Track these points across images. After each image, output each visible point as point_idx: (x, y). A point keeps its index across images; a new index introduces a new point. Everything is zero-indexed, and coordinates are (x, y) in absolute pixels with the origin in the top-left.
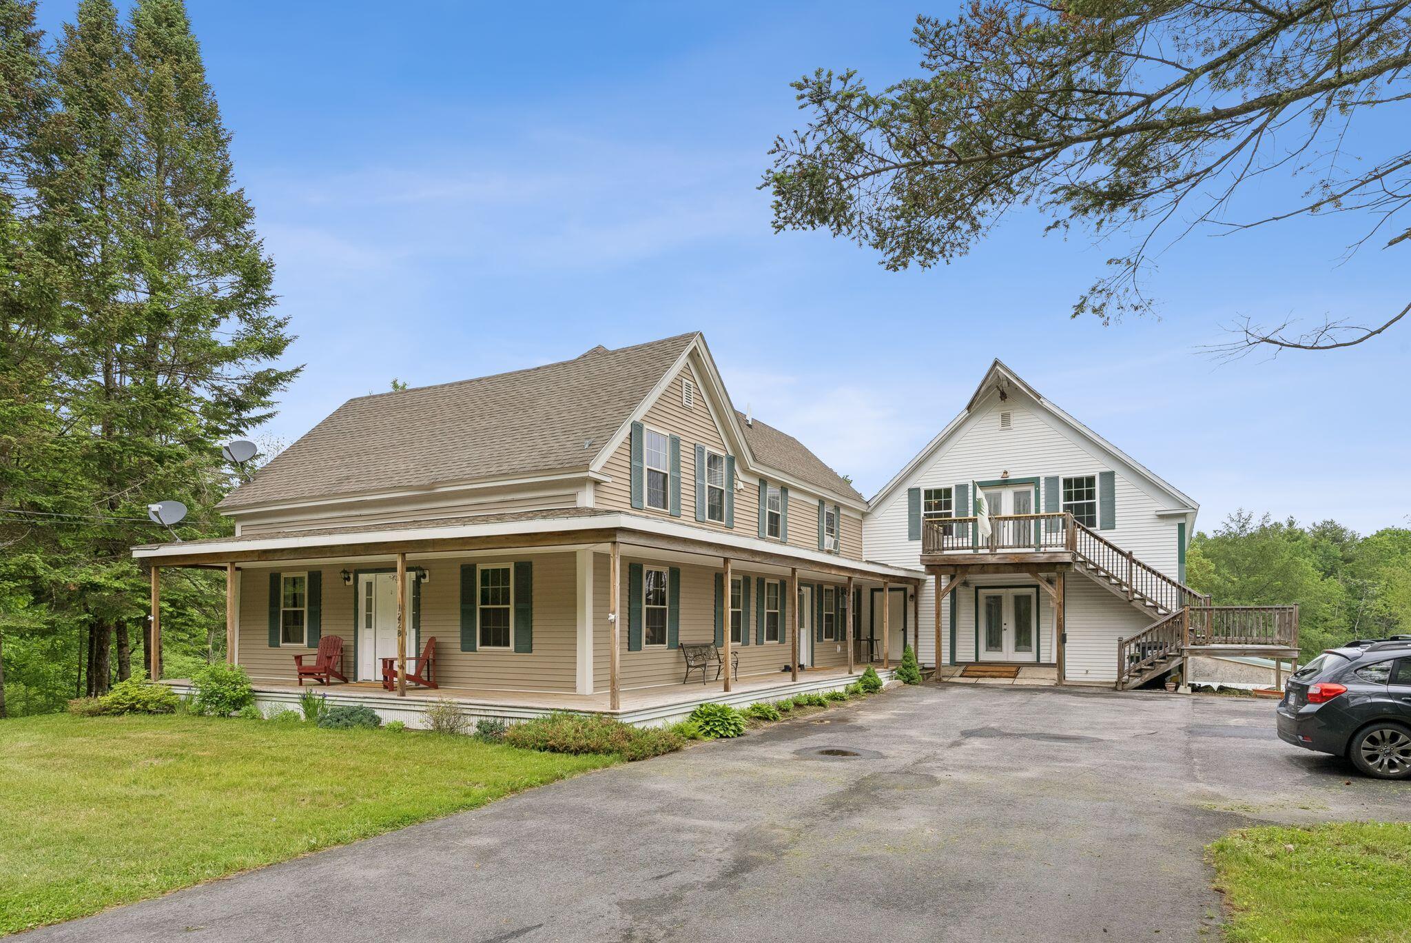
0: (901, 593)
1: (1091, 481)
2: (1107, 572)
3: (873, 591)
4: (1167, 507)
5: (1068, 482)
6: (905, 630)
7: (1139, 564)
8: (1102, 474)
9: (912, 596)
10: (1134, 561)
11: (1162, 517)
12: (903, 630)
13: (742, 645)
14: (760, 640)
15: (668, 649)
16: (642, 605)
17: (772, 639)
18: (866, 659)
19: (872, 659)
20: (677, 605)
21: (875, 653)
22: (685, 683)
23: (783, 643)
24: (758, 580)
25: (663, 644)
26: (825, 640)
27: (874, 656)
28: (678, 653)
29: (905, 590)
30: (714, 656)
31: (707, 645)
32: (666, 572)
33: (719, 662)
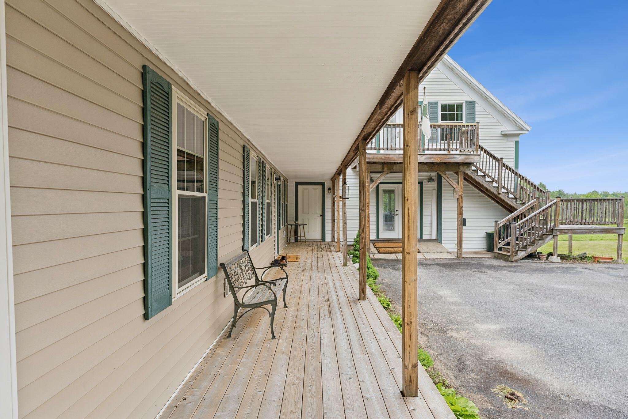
0: (320, 187)
1: (460, 106)
2: (485, 173)
3: (297, 184)
4: (509, 128)
5: (444, 107)
6: (323, 216)
7: (507, 167)
8: (467, 102)
9: (329, 189)
10: (504, 165)
11: (505, 136)
12: (321, 216)
13: (257, 246)
14: (263, 236)
15: (207, 280)
16: (170, 191)
17: (268, 233)
18: (292, 240)
19: (296, 240)
20: (216, 191)
21: (299, 235)
22: (232, 336)
23: (271, 235)
24: (263, 164)
25: (201, 275)
26: (282, 227)
27: (298, 238)
28: (216, 282)
29: (323, 184)
30: (250, 272)
31: (241, 257)
32: (204, 122)
33: (256, 280)
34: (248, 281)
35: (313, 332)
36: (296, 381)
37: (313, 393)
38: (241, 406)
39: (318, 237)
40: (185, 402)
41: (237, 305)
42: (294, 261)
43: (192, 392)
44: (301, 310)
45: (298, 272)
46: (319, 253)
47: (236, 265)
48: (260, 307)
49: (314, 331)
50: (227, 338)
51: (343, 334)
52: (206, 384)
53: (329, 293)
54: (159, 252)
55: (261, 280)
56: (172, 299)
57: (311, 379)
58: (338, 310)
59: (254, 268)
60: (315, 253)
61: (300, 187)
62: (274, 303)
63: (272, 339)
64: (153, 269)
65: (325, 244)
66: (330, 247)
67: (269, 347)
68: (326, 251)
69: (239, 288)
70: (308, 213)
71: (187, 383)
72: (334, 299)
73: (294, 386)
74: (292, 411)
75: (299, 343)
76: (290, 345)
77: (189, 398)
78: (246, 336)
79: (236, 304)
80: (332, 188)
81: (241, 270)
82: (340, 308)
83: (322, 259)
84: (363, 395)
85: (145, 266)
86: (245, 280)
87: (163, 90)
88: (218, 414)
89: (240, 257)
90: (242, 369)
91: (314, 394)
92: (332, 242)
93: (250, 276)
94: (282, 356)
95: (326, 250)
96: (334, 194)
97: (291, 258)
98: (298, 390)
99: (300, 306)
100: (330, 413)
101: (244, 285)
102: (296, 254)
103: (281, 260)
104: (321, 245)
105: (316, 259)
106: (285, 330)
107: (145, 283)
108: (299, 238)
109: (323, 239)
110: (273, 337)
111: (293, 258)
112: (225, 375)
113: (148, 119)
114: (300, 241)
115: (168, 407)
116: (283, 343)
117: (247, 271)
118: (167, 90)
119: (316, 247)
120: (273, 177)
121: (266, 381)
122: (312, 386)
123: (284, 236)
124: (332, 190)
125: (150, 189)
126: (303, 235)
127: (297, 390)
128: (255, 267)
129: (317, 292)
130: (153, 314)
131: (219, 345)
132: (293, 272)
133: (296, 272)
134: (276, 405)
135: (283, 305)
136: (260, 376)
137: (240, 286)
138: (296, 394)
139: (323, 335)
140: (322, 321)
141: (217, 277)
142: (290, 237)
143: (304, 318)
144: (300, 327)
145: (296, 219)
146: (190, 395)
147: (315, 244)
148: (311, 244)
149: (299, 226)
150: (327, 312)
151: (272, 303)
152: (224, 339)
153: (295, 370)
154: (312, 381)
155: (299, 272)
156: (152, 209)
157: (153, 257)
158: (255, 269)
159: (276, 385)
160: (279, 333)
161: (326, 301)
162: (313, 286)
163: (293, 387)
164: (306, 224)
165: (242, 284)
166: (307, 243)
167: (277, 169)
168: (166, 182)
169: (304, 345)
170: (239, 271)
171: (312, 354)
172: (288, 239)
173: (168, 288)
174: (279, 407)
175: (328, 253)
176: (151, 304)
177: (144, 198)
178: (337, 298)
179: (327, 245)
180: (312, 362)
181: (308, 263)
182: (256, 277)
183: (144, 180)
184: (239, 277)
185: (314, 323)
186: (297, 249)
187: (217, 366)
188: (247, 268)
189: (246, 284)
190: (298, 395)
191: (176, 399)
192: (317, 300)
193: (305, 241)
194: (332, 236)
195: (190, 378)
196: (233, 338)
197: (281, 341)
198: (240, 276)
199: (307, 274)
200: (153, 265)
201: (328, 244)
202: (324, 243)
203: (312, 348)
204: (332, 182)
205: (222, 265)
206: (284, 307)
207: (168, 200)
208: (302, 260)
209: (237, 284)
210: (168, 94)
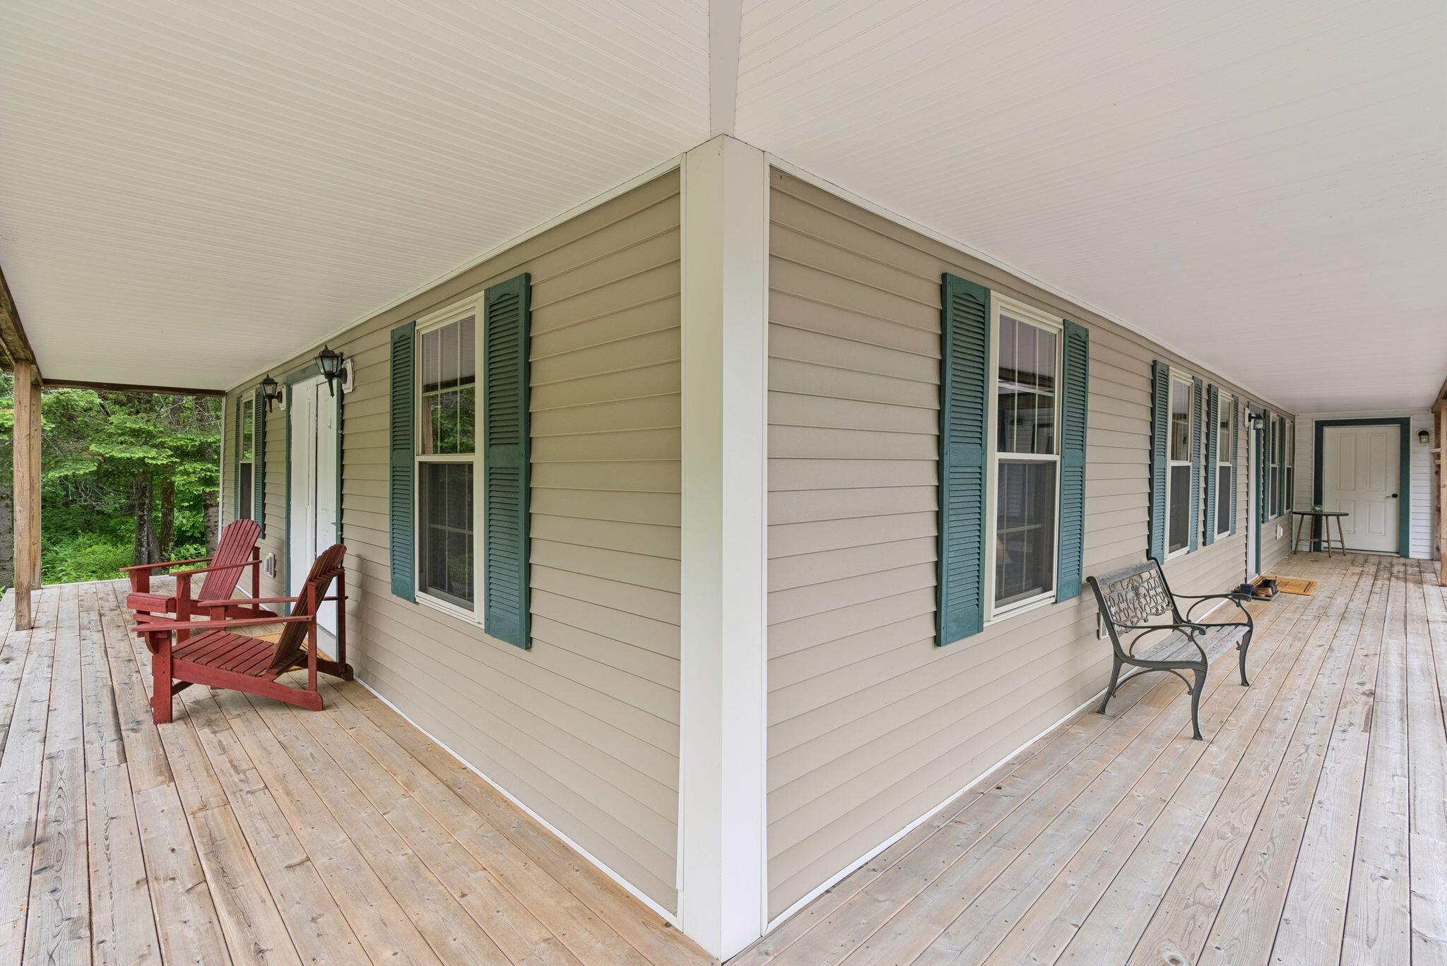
0: (1391, 430)
3: (1320, 426)
6: (1402, 497)
9: (1423, 433)
12: (1395, 496)
13: (1188, 552)
14: (1208, 533)
15: (1056, 602)
16: (984, 453)
17: (1223, 527)
18: (1305, 546)
19: (1317, 547)
20: (1082, 450)
21: (1324, 537)
22: (1107, 710)
23: (1233, 532)
24: (1209, 391)
25: (1045, 591)
26: (1270, 517)
27: (1322, 543)
28: (1079, 609)
29: (1404, 423)
30: (1160, 601)
31: (1138, 570)
32: (1056, 335)
33: (1174, 618)
34: (1150, 618)
35: (1304, 750)
36: (1230, 834)
37: (1266, 871)
38: (1095, 834)
39: (1387, 543)
40: (998, 791)
41: (1120, 657)
42: (1296, 592)
43: (1014, 781)
44: (1285, 700)
45: (1302, 617)
46: (1379, 583)
47: (1125, 584)
48: (1168, 669)
49: (1307, 751)
50: (1099, 712)
51: (1395, 778)
52: (1038, 776)
53: (1380, 677)
54: (962, 547)
55: (1185, 619)
56: (983, 623)
57: (1270, 843)
58: (1397, 722)
59: (1171, 595)
60: (1366, 582)
61: (1328, 431)
62: (1202, 668)
63: (1195, 738)
64: (951, 573)
65: (1405, 565)
66: (1420, 572)
67: (1183, 752)
68: (1406, 580)
69: (1126, 627)
70: (1355, 490)
71: (1007, 764)
72: (1393, 692)
73: (1222, 841)
74: (1202, 884)
75: (1259, 763)
76: (1235, 761)
77: (1006, 790)
78: (1140, 718)
79: (1116, 655)
80: (1432, 430)
81: (1137, 595)
82: (1406, 716)
83: (1384, 597)
84: (1413, 925)
85: (938, 566)
86: (1145, 615)
87: (974, 301)
88: (1049, 831)
89: (1136, 569)
90: (1114, 774)
91: (1268, 874)
92: (1432, 560)
93: (1160, 608)
94: (1208, 776)
95: (1406, 578)
96: (1438, 446)
97: (1291, 585)
98: (1230, 852)
99: (1284, 691)
100: (1298, 925)
101: (1142, 623)
102: (1310, 580)
103: (1259, 586)
104: (1392, 565)
105: (1365, 597)
106: (1230, 728)
107: (938, 590)
108: (1324, 545)
109: (1402, 548)
110: (1197, 736)
111: (1297, 586)
112: (1078, 775)
113: (948, 349)
114: (1327, 549)
115: (971, 790)
116: (1218, 753)
117: (1150, 597)
118: (981, 300)
119: (1373, 569)
120: (1244, 413)
121: (1158, 810)
122: (1266, 857)
123: (1279, 537)
124: (1432, 436)
125: (948, 454)
126: (1334, 535)
127: (1225, 850)
128: (1172, 592)
129: (1344, 670)
130: (949, 640)
131: (1078, 720)
132: (1287, 615)
133: (1297, 617)
134: (1168, 860)
135: (1240, 680)
136: (1148, 798)
137: (1129, 624)
138: (1222, 857)
139: (1332, 764)
140: (1337, 735)
141: (1081, 601)
142: (1298, 540)
143: (1287, 716)
144: (1271, 732)
145: (1318, 500)
146: (1009, 785)
147: (1373, 560)
148: (1360, 559)
149: (1324, 518)
150: (1360, 719)
151: (1197, 667)
152: (1092, 712)
153: (1233, 812)
154: (1271, 848)
155: (1305, 618)
156: (952, 482)
157: (951, 555)
158: (1174, 597)
159: (1179, 825)
160: (1213, 731)
161: (1364, 694)
162: (1335, 654)
163: (1218, 843)
164: (1347, 515)
165: (1135, 620)
166: (1349, 557)
167: (1255, 396)
168: (979, 441)
169: (1270, 770)
170: (1131, 595)
171: (1288, 795)
172: (1294, 542)
173: (977, 605)
174: (1174, 866)
175: (1410, 585)
176: (946, 623)
177: (939, 465)
178: (1402, 694)
179: (1412, 566)
180: (1283, 811)
181: (1338, 602)
182: (1175, 611)
183: (940, 440)
184: (1129, 607)
185: (1313, 732)
186: (1317, 566)
187: (1067, 754)
188: (1152, 593)
189: (1145, 621)
190: (1225, 860)
191: (985, 782)
192: (1340, 686)
193: (1343, 552)
194: (1432, 546)
195: (1015, 759)
196: (1108, 716)
197: (1213, 748)
198: (1131, 606)
199: (1328, 626)
200: (951, 566)
201: (1417, 564)
202: (1403, 560)
203: (1292, 784)
204: (1433, 417)
205: (1091, 580)
206: (1242, 684)
207: (980, 467)
208: (1320, 595)
209: (1124, 618)
210: (983, 306)
